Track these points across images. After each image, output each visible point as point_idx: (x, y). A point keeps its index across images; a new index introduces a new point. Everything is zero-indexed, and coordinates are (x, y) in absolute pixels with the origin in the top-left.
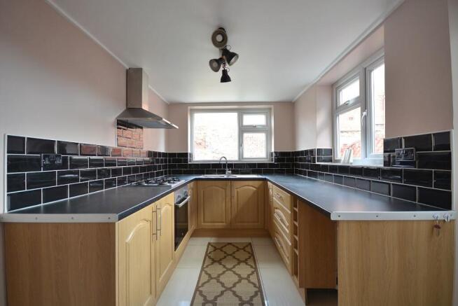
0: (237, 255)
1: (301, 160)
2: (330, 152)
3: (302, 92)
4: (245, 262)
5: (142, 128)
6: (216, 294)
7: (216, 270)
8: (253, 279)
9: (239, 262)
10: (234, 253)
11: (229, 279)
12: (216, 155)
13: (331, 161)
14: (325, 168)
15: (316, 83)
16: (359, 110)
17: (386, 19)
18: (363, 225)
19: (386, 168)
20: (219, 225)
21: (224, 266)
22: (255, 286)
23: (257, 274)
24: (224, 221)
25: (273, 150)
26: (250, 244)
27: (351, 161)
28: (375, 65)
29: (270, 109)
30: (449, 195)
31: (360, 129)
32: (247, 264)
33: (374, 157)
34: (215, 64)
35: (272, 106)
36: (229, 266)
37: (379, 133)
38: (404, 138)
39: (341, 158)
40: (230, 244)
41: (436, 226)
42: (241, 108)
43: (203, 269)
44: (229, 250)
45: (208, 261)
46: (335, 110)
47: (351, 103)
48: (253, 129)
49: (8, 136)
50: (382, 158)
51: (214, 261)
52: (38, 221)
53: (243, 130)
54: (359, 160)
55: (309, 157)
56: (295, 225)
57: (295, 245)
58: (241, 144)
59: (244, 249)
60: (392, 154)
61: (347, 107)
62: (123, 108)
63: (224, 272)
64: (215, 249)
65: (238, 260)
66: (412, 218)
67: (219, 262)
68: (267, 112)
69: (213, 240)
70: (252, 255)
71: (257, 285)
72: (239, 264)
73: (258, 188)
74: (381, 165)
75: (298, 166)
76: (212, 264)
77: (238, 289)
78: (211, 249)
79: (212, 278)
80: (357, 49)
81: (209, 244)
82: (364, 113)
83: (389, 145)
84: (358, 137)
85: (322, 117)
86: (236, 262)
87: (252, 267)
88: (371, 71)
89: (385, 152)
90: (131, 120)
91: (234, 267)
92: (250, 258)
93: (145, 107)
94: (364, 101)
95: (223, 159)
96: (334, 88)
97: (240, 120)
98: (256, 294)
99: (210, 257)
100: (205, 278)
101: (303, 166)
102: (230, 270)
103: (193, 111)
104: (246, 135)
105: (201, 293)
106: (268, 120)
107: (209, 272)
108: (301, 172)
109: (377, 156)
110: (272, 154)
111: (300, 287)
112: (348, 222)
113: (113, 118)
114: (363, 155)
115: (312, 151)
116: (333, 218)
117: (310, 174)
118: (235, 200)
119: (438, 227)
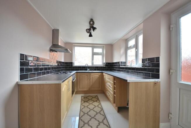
0: (93, 99)
1: (114, 65)
2: (125, 63)
3: (116, 41)
4: (96, 101)
5: (57, 52)
6: (88, 111)
7: (86, 104)
8: (100, 106)
9: (94, 101)
10: (92, 99)
11: (91, 107)
12: (80, 64)
13: (125, 66)
14: (123, 68)
15: (120, 39)
16: (134, 49)
17: (144, 21)
18: (136, 83)
19: (142, 68)
20: (85, 89)
21: (89, 103)
22: (100, 108)
23: (101, 104)
24: (87, 88)
25: (105, 62)
26: (97, 96)
27: (132, 66)
28: (140, 34)
29: (104, 47)
30: (159, 75)
31: (135, 55)
32: (97, 102)
33: (139, 64)
34: (88, 31)
35: (104, 46)
36: (91, 103)
37: (141, 57)
38: (148, 58)
39: (129, 65)
40: (90, 96)
41: (155, 83)
42: (93, 46)
43: (81, 104)
44: (90, 98)
45: (83, 102)
46: (127, 48)
47: (132, 46)
48: (97, 54)
49: (20, 54)
50: (141, 65)
51: (85, 102)
52: (33, 83)
53: (94, 54)
54: (134, 65)
55: (117, 64)
56: (114, 87)
57: (114, 93)
58: (93, 59)
59: (95, 97)
60: (144, 63)
61: (131, 48)
62: (51, 44)
63: (89, 105)
64: (85, 98)
65: (93, 101)
66: (149, 81)
67: (87, 102)
68: (103, 48)
69: (83, 95)
70: (98, 99)
71: (101, 108)
72: (94, 102)
73: (100, 76)
74: (141, 67)
75: (114, 68)
76: (84, 102)
77: (95, 109)
78: (83, 98)
79: (85, 107)
80: (135, 29)
81: (82, 96)
82: (136, 50)
83: (143, 61)
84: (134, 58)
85: (122, 51)
86: (93, 102)
87: (99, 103)
88: (138, 36)
89: (142, 62)
90: (54, 49)
91: (92, 103)
92: (97, 100)
93: (60, 44)
94: (136, 46)
95: (87, 65)
96: (127, 41)
97: (93, 50)
98: (101, 110)
99: (83, 100)
100: (83, 107)
101: (115, 68)
102: (91, 104)
103: (75, 46)
104: (95, 56)
105: (82, 111)
106: (103, 51)
107: (84, 105)
108: (114, 70)
109: (140, 64)
110: (104, 63)
111: (116, 106)
112: (132, 82)
113: (48, 48)
114: (136, 64)
115: (119, 62)
116: (128, 81)
117: (118, 71)
118: (91, 80)
119: (156, 83)
